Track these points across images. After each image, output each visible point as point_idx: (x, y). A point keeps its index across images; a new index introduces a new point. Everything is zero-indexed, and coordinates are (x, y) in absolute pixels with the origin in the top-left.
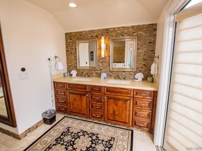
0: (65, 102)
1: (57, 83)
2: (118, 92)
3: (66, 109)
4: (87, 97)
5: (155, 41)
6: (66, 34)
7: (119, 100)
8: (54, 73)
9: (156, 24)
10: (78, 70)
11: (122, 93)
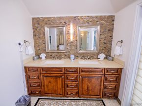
0: (39, 85)
1: (29, 68)
2: (92, 72)
3: (40, 92)
4: (62, 78)
5: (113, 29)
6: (33, 19)
7: (93, 77)
8: (24, 58)
9: (114, 16)
10: (47, 53)
11: (95, 72)
